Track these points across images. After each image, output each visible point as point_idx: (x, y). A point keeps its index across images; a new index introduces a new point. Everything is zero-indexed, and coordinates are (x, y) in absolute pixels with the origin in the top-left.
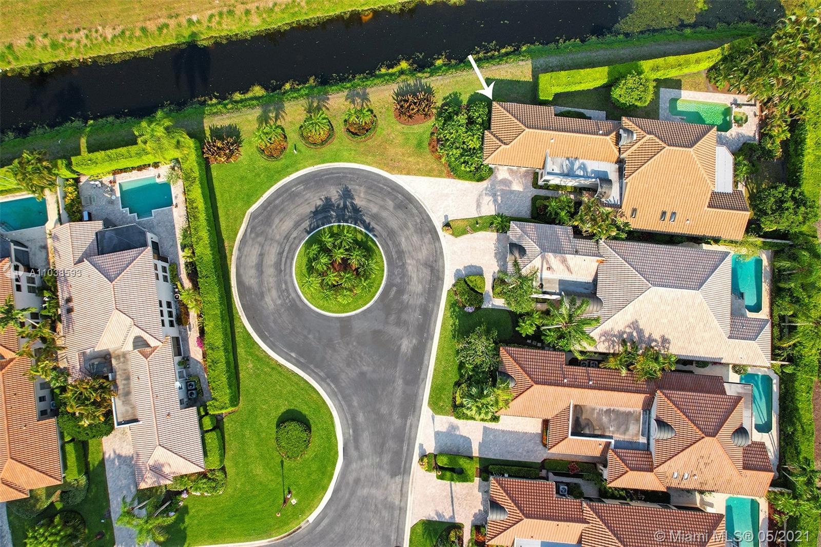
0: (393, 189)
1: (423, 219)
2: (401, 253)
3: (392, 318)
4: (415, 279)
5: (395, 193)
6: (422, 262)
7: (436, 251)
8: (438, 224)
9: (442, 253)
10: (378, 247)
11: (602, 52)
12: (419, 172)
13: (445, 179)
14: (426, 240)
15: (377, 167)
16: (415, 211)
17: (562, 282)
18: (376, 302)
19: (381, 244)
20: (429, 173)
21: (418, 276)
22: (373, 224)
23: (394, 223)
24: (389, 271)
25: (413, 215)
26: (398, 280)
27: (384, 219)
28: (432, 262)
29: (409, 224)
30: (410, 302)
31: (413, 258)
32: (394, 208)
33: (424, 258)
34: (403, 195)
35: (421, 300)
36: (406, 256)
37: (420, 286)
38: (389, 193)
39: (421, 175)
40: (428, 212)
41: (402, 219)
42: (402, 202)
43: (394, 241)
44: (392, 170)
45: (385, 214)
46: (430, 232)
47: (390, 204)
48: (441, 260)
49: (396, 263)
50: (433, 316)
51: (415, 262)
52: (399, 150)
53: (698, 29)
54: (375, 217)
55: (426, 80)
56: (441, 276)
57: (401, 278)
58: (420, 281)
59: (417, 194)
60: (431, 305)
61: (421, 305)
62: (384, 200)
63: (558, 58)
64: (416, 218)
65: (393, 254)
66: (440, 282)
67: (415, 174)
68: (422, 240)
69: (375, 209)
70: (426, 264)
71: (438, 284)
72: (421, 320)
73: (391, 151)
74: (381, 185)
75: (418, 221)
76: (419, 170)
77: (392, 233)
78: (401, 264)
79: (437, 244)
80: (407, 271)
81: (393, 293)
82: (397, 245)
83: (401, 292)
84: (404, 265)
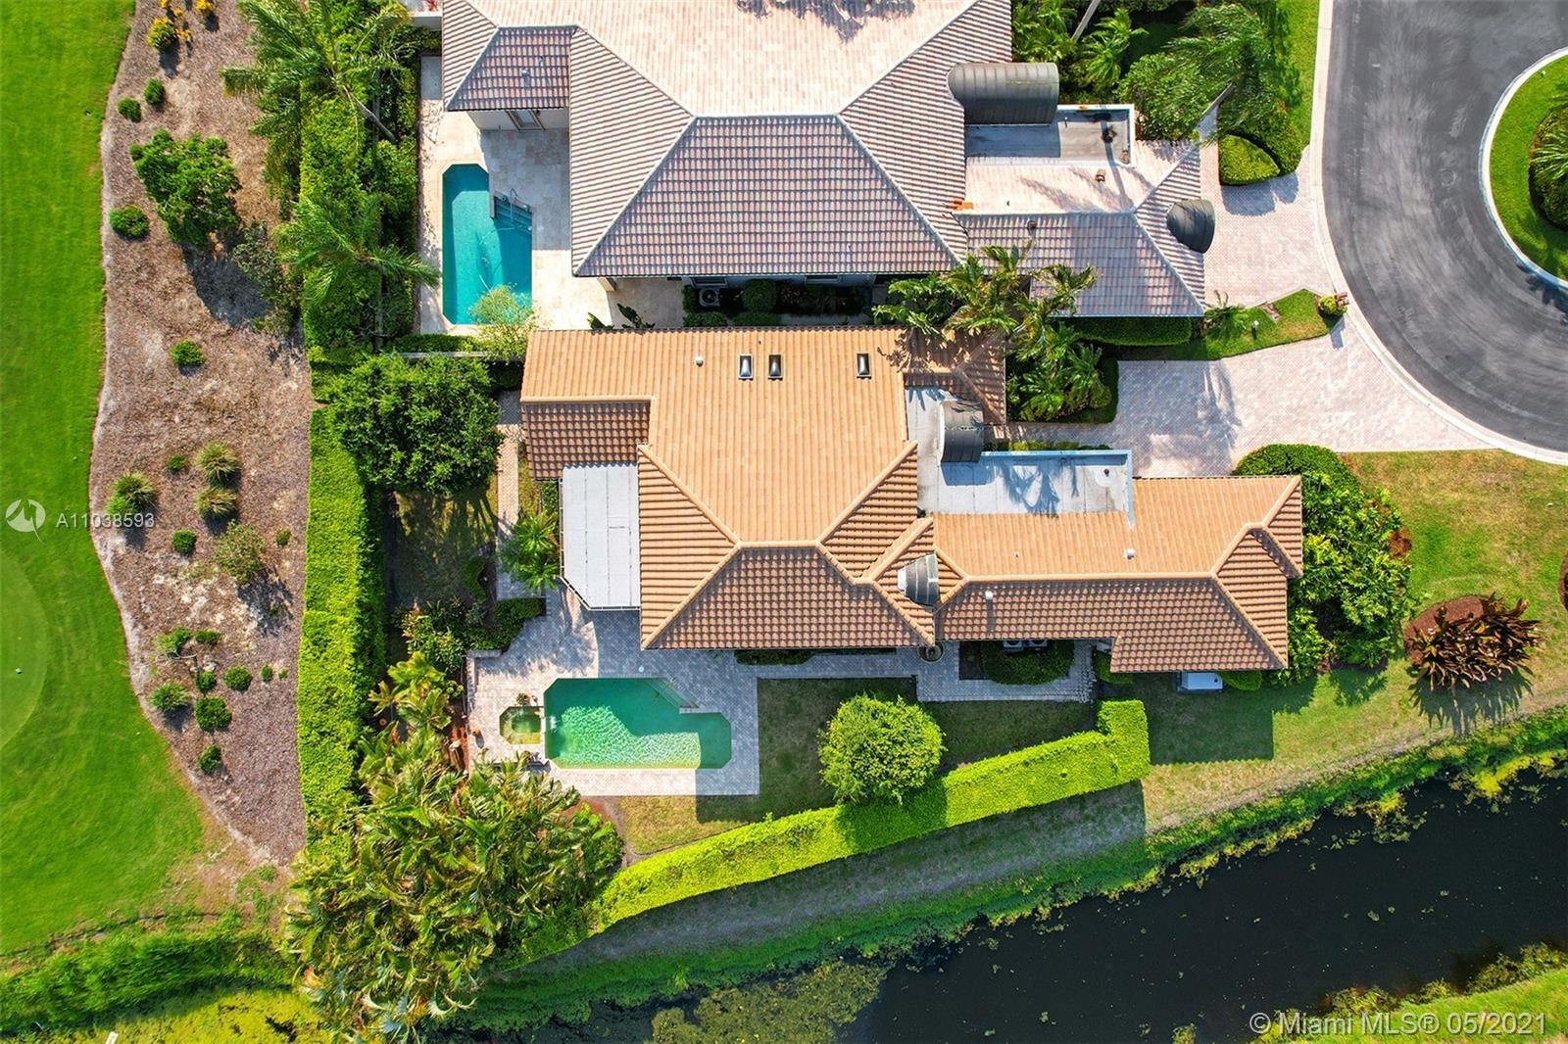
0: (1493, 408)
1: (1399, 333)
2: (1449, 230)
3: (1451, 53)
4: (1401, 166)
5: (1486, 395)
6: (1389, 214)
7: (1353, 246)
8: (1357, 323)
9: (1338, 244)
10: (1516, 240)
11: (940, 885)
12: (1425, 462)
13: (1352, 450)
14: (1383, 273)
15: (1544, 465)
16: (1423, 351)
17: (1053, 150)
18: (1501, 91)
19: (1508, 250)
20: (1399, 463)
21: (1395, 175)
22: (1535, 300)
23: (1479, 311)
24: (1476, 179)
25: (1428, 339)
26: (1448, 157)
27: (1507, 321)
28: (1360, 217)
29: (1435, 314)
30: (1408, 101)
31: (1414, 220)
32: (1480, 353)
33: (1383, 224)
34: (1462, 393)
35: (1379, 109)
36: (1433, 225)
37: (1385, 147)
38: (1501, 396)
39: (1420, 454)
40: (1388, 354)
41: (1458, 326)
42: (1462, 374)
43: (1470, 263)
44: (1503, 462)
45: (1507, 334)
46: (1376, 298)
47: (1494, 364)
48: (1337, 222)
49: (1457, 203)
50: (1340, 72)
51: (1408, 212)
52: (1488, 520)
53: (646, 996)
54: (1531, 324)
55: (1442, 734)
56: (1334, 182)
57: (1441, 163)
58: (1387, 161)
59: (1425, 401)
60: (1351, 99)
61: (1377, 97)
62: (1512, 373)
63: (1067, 851)
64: (1418, 333)
65: (1469, 228)
66: (1333, 164)
67: (1437, 454)
68: (1394, 275)
69: (1536, 344)
70: (1376, 208)
71: (1338, 157)
72: (1372, 55)
73: (1509, 513)
74: (1526, 414)
75: (1411, 325)
76: (1428, 468)
77: (1480, 282)
78: (1445, 202)
79: (1353, 266)
80: (1426, 185)
81: (1457, 121)
82: (1461, 253)
83: (1436, 127)
84: (1437, 201)
